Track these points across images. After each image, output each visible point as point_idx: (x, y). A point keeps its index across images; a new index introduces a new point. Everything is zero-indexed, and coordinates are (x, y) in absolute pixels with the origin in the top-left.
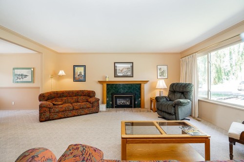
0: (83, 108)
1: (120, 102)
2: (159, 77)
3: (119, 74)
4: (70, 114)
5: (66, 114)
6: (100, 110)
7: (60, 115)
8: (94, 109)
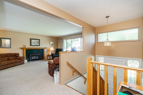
0: (16, 62)
1: (33, 58)
2: (51, 46)
3: (33, 45)
4: (10, 66)
5: (7, 66)
6: (25, 62)
7: (4, 67)
8: (22, 62)
